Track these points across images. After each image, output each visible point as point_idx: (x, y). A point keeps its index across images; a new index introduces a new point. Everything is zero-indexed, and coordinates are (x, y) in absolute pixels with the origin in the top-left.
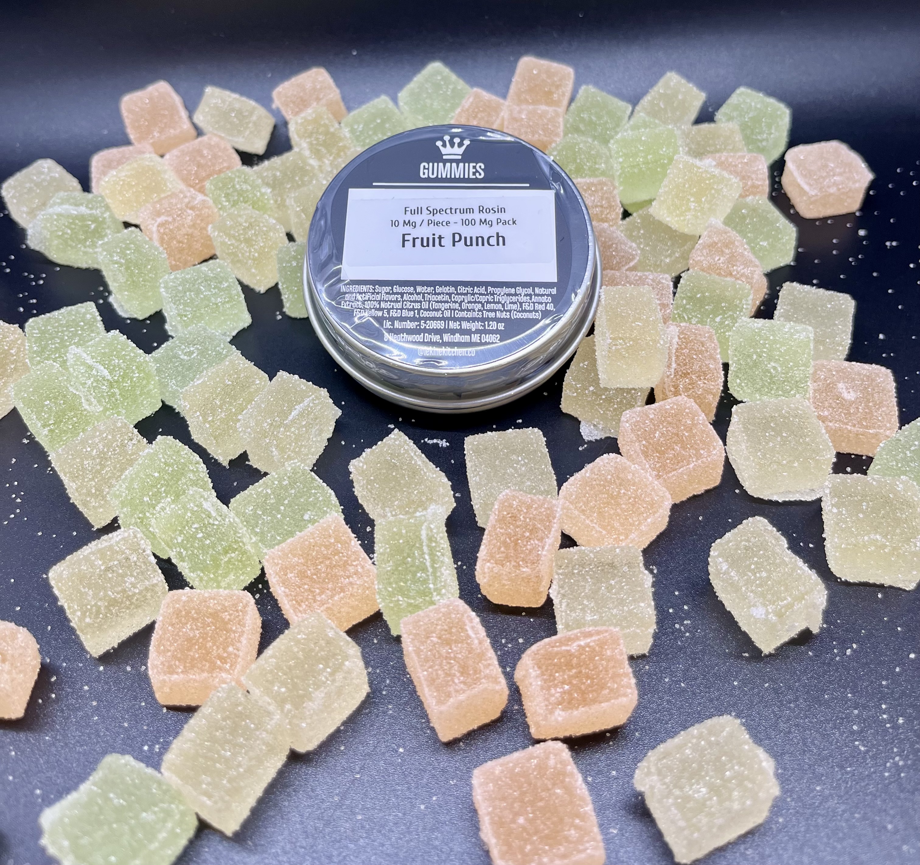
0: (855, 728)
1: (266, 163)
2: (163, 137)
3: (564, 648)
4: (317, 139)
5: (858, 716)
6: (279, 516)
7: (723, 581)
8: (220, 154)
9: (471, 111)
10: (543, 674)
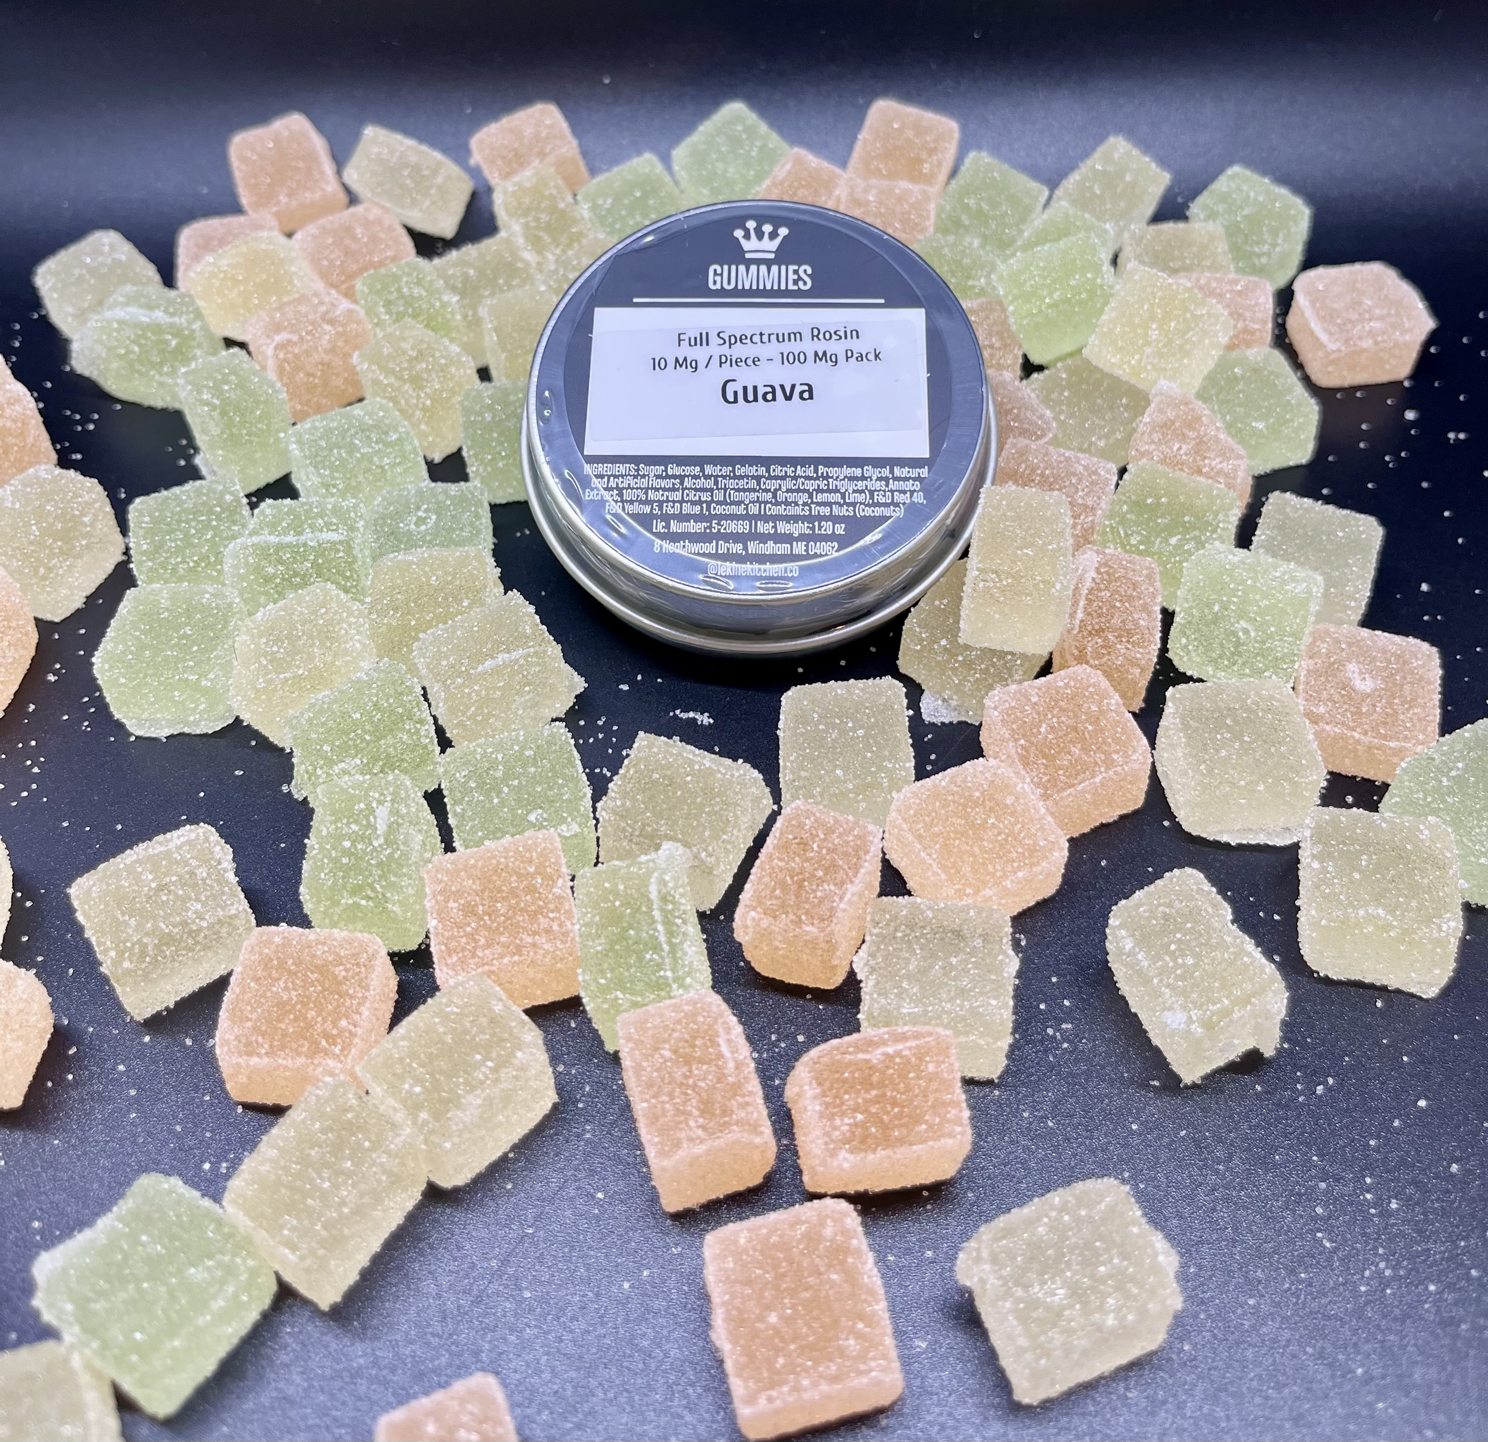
0: (1319, 1210)
1: (454, 254)
2: (294, 204)
3: (860, 1056)
4: (537, 219)
5: (1326, 1192)
7: (1126, 966)
8: (382, 235)
9: (787, 184)
10: (824, 1094)
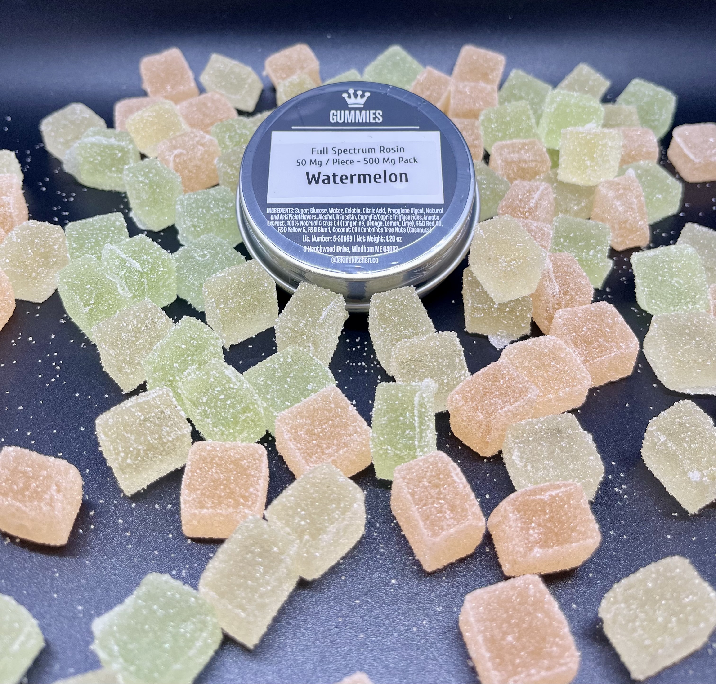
1: (259, 116)
2: (175, 91)
6: (286, 386)
8: (221, 107)
9: (424, 84)
